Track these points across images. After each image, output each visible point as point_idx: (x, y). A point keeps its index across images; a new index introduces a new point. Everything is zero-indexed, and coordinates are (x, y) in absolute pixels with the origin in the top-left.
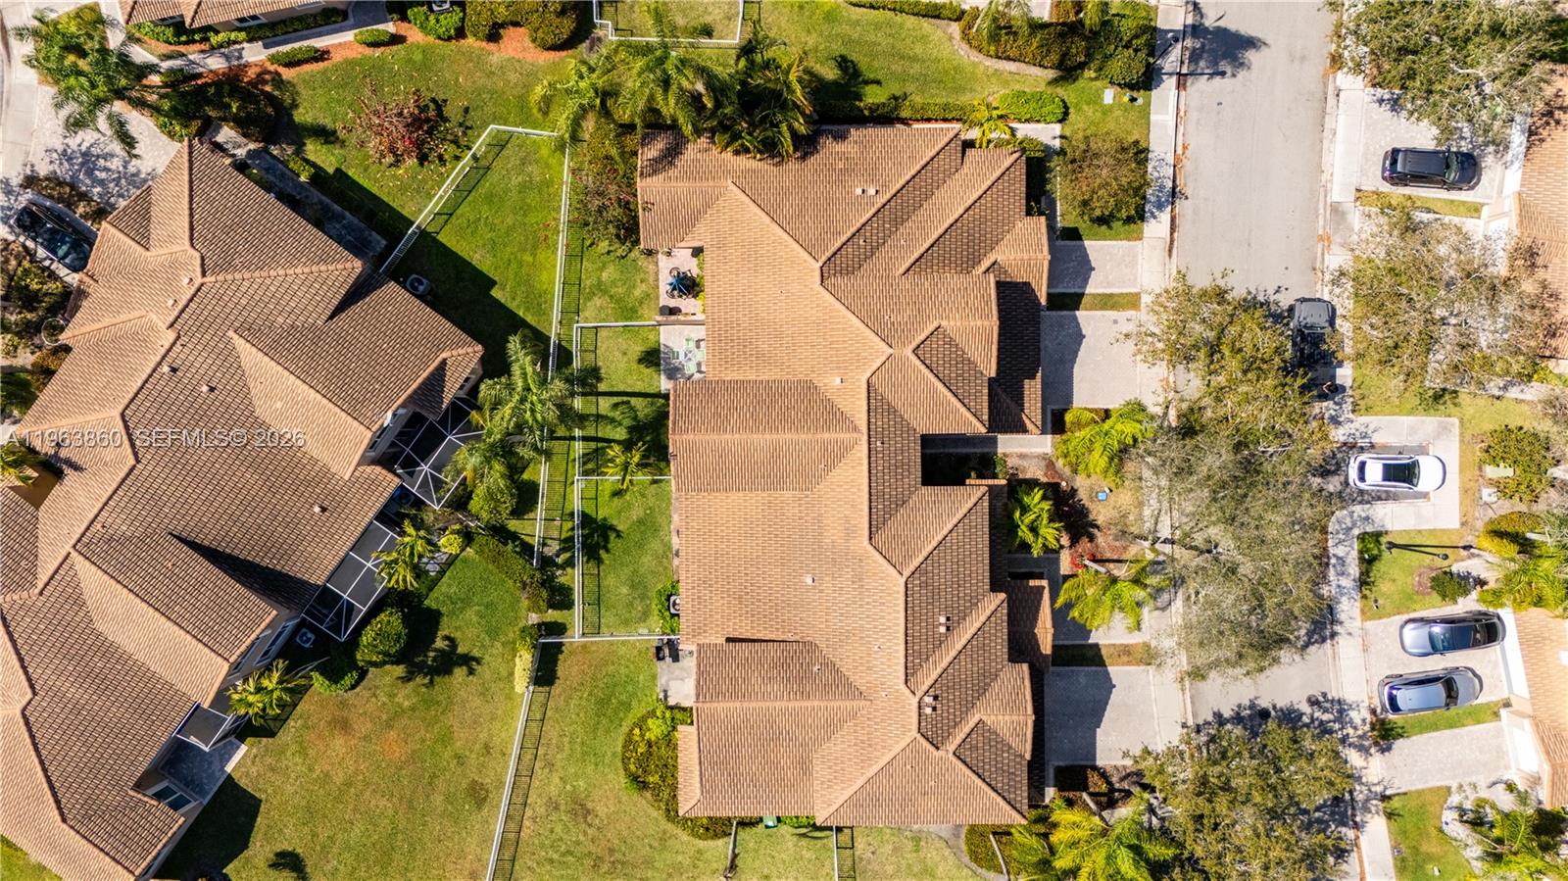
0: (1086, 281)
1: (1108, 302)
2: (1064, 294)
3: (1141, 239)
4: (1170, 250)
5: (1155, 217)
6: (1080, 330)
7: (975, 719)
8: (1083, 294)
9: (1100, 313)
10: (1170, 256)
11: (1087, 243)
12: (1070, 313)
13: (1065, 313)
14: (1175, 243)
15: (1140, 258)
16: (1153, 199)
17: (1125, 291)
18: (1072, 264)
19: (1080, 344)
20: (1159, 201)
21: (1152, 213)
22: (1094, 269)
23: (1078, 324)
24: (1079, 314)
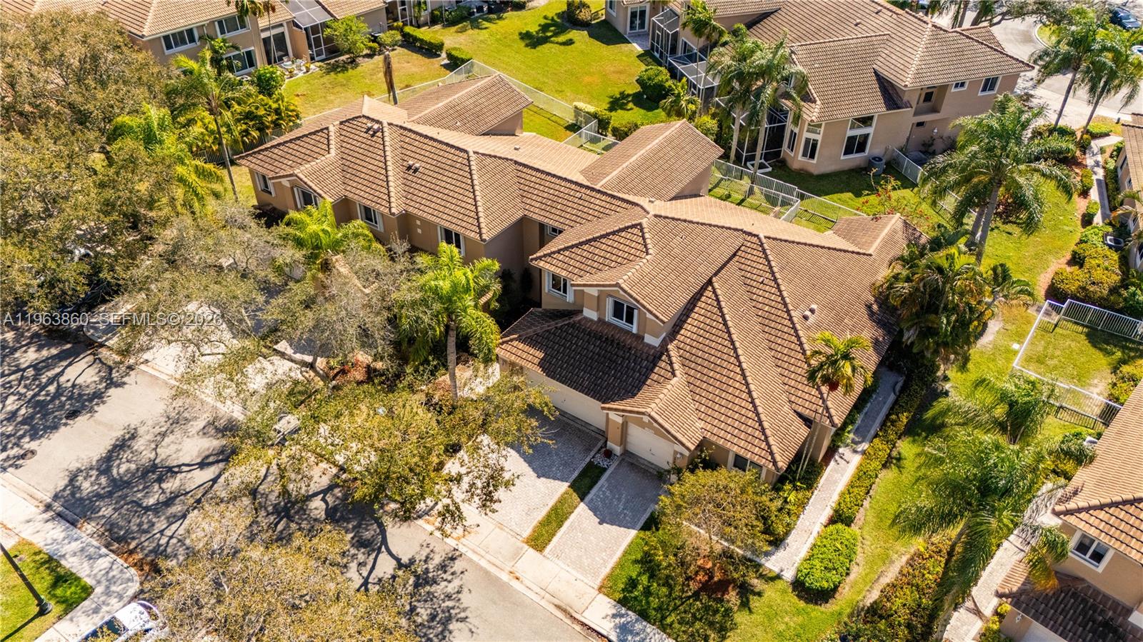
0: (594, 509)
1: (556, 517)
2: (595, 483)
3: (600, 589)
4: (565, 611)
5: (614, 616)
6: (548, 477)
7: (333, 151)
8: (582, 500)
9: (551, 503)
10: (558, 607)
11: (633, 533)
12: (571, 480)
13: (576, 474)
14: (569, 622)
15: (579, 576)
16: (638, 626)
17: (555, 540)
18: (621, 507)
19: (534, 470)
20: (631, 632)
21: (622, 616)
22: (600, 523)
23: (555, 478)
24: (564, 486)
